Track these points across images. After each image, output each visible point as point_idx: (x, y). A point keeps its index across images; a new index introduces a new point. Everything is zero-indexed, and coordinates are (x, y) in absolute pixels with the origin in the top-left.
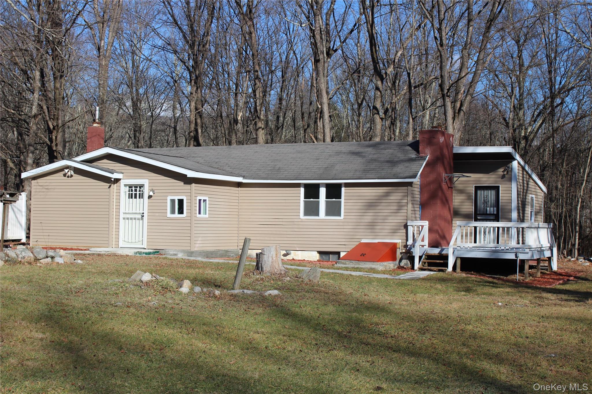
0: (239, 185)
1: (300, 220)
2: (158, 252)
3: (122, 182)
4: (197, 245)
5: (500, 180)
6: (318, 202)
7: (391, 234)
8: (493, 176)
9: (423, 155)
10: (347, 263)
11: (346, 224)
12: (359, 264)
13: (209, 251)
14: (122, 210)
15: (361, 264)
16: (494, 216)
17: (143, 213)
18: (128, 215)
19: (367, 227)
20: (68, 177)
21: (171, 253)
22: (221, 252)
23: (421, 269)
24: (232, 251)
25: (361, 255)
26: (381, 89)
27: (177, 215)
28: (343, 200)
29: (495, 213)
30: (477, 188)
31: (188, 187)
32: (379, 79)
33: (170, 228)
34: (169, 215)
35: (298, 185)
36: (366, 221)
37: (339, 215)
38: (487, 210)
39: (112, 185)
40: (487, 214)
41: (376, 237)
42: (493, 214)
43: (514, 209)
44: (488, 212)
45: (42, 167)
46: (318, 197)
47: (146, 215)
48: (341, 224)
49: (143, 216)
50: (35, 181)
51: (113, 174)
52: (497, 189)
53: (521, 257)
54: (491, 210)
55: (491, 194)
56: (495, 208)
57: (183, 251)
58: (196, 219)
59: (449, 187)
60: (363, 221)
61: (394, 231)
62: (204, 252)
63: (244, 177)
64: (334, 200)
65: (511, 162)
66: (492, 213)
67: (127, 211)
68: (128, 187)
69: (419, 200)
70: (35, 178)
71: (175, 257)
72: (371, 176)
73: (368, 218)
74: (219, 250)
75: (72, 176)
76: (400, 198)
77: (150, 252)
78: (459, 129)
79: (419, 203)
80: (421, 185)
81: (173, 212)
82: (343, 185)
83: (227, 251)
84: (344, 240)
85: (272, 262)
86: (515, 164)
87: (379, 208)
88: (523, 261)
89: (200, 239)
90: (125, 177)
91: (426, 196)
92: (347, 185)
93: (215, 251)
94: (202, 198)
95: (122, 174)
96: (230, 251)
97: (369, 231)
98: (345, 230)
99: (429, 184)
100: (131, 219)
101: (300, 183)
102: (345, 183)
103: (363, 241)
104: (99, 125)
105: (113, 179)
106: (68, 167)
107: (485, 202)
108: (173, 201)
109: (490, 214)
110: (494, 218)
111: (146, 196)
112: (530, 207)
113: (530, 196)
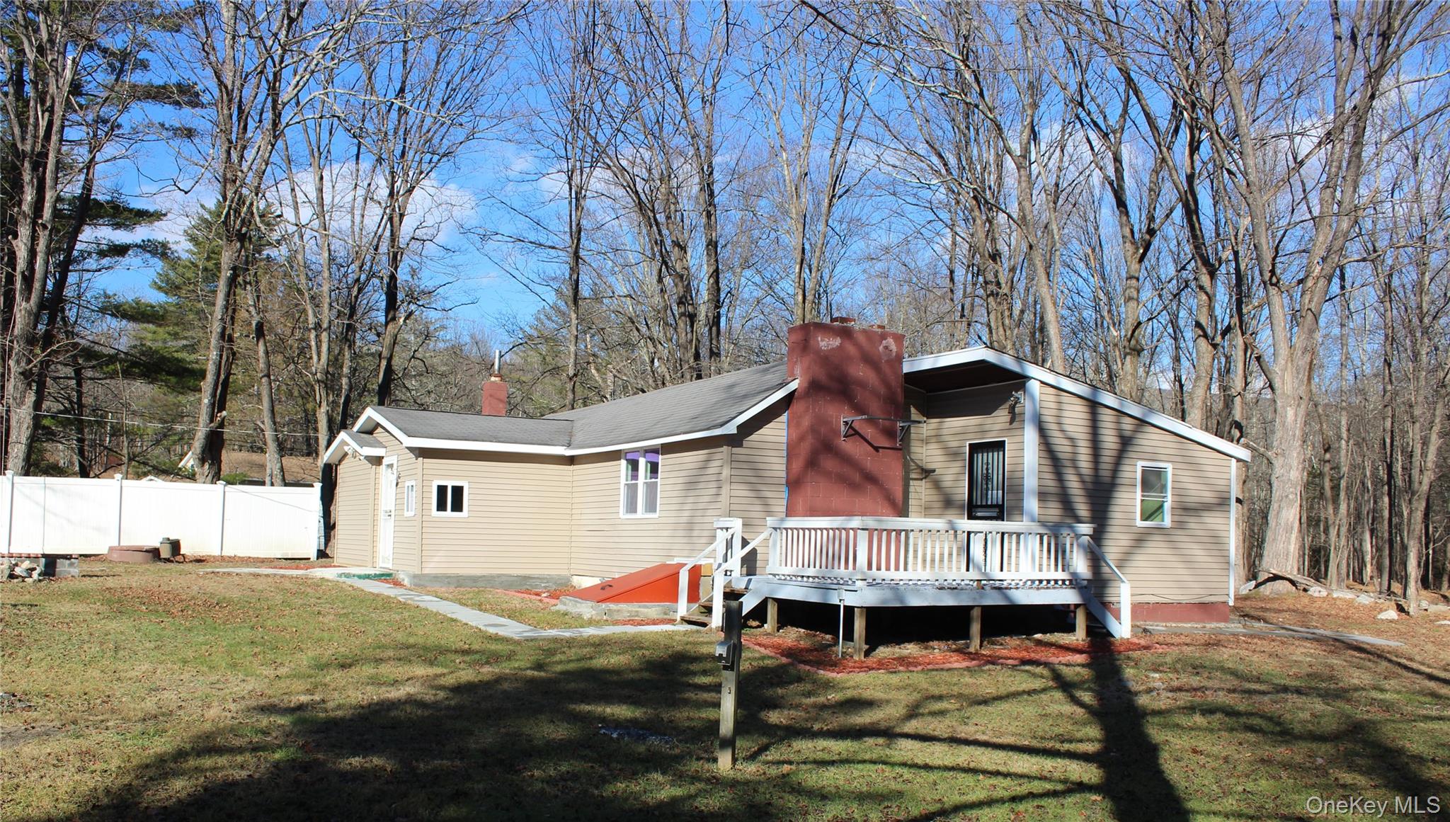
0: (571, 460)
1: (620, 522)
5: (1006, 426)
6: (637, 486)
8: (998, 419)
13: (466, 575)
22: (504, 579)
24: (544, 578)
28: (660, 480)
29: (1000, 503)
35: (621, 454)
36: (683, 520)
37: (655, 509)
38: (988, 495)
40: (987, 506)
42: (997, 506)
44: (990, 502)
46: (637, 476)
48: (658, 526)
52: (1002, 446)
53: (850, 600)
54: (994, 495)
55: (994, 460)
56: (1000, 492)
62: (449, 577)
64: (653, 480)
65: (1024, 384)
66: (995, 503)
69: (783, 474)
74: (499, 576)
79: (784, 481)
80: (788, 444)
82: (660, 450)
83: (529, 578)
86: (1034, 386)
88: (850, 610)
89: (441, 553)
91: (798, 465)
92: (666, 448)
93: (485, 576)
96: (539, 578)
99: (802, 438)
101: (621, 451)
107: (987, 478)
109: (992, 506)
112: (1142, 491)
113: (1140, 464)
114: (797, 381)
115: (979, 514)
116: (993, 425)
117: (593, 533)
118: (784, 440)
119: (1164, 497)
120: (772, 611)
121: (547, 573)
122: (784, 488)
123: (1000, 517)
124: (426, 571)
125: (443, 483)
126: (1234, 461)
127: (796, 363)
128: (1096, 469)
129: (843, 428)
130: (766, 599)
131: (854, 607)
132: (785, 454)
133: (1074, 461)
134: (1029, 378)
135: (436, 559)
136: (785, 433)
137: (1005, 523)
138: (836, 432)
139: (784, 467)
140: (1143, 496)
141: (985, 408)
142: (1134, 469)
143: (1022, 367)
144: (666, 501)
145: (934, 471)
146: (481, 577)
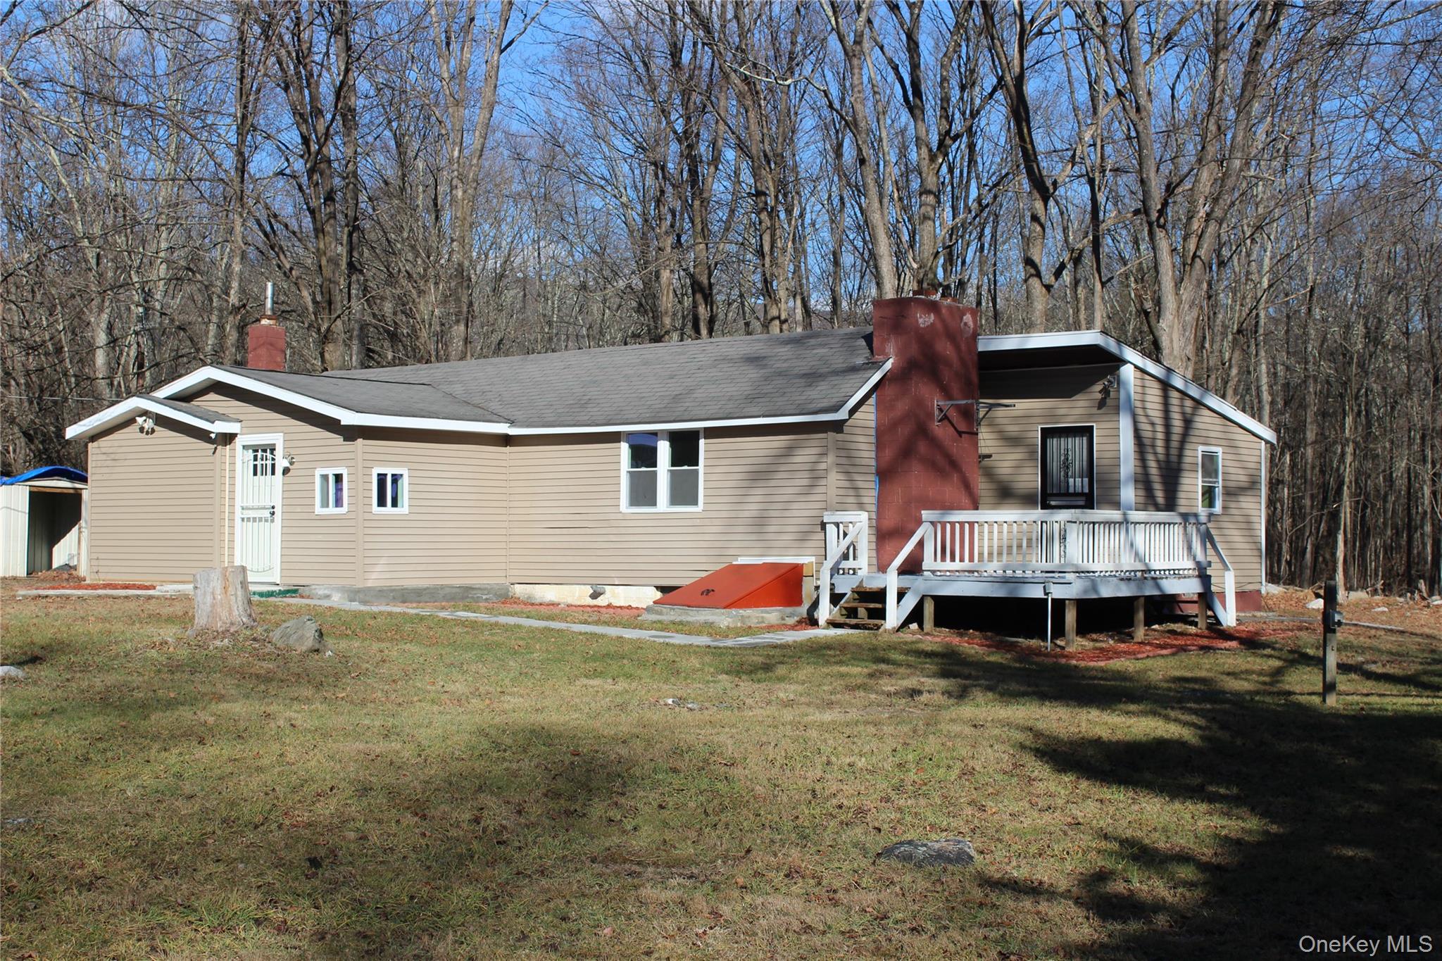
0: (506, 440)
1: (620, 516)
2: (295, 591)
3: (239, 442)
4: (374, 576)
5: (1095, 411)
6: (654, 475)
7: (797, 544)
8: (1081, 404)
9: (880, 358)
10: (664, 610)
11: (707, 522)
12: (687, 614)
13: (410, 587)
14: (238, 503)
15: (691, 613)
16: (1084, 498)
17: (273, 507)
18: (250, 512)
19: (750, 529)
20: (147, 433)
21: (321, 592)
22: (448, 590)
23: (833, 624)
24: (485, 589)
25: (702, 594)
26: (1043, 219)
27: (332, 510)
28: (701, 468)
29: (1086, 490)
30: (1047, 433)
31: (350, 446)
32: (1038, 196)
33: (320, 537)
34: (319, 510)
35: (614, 438)
36: (747, 514)
37: (695, 502)
38: (1068, 483)
39: (219, 447)
40: (1067, 494)
41: (767, 550)
42: (1082, 494)
43: (1127, 481)
44: (1071, 490)
45: (101, 414)
46: (654, 464)
47: (278, 511)
48: (698, 522)
49: (273, 514)
50: (95, 444)
51: (213, 422)
52: (1088, 431)
53: (1057, 592)
54: (1077, 484)
55: (1076, 446)
56: (1086, 480)
57: (343, 589)
58: (367, 516)
59: (960, 433)
60: (741, 514)
61: (803, 537)
62: (393, 591)
63: (512, 423)
64: (686, 468)
65: (1118, 368)
66: (1080, 491)
67: (250, 504)
68: (251, 451)
69: (873, 463)
70: (95, 437)
71: (326, 603)
72: (755, 410)
73: (752, 508)
74: (443, 587)
75: (153, 431)
76: (813, 459)
77: (273, 592)
78: (1193, 302)
79: (873, 470)
80: (878, 429)
81: (325, 504)
82: (702, 434)
83: (469, 589)
84: (703, 559)
85: (213, 606)
86: (1127, 372)
87: (773, 483)
89: (383, 561)
90: (245, 430)
91: (888, 454)
92: (712, 433)
93: (427, 588)
94: (389, 471)
95: (239, 424)
96: (479, 589)
97: (754, 537)
98: (707, 537)
99: (894, 425)
100: (254, 520)
101: (619, 433)
102: (706, 429)
103: (741, 561)
104: (271, 322)
105: (213, 436)
106: (145, 413)
107: (1066, 465)
108: (325, 478)
109: (1075, 494)
110: (1082, 503)
111: (279, 470)
112: (1203, 477)
113: (1201, 448)
114: (891, 361)
115: (1053, 503)
116: (1071, 410)
117: (558, 531)
118: (873, 424)
119: (1215, 482)
120: (929, 609)
121: (485, 581)
122: (873, 478)
123: (1089, 505)
124: (370, 584)
125: (382, 471)
126: (1263, 443)
127: (888, 340)
128: (1167, 454)
129: (937, 412)
130: (923, 596)
131: (1065, 600)
132: (873, 440)
133: (1153, 446)
134: (1125, 362)
135: (378, 568)
136: (873, 417)
137: (1095, 511)
138: (930, 415)
139: (873, 455)
140: (1203, 482)
141: (1066, 391)
142: (1195, 452)
143: (1121, 350)
144: (710, 492)
145: (989, 456)
146: (425, 589)
